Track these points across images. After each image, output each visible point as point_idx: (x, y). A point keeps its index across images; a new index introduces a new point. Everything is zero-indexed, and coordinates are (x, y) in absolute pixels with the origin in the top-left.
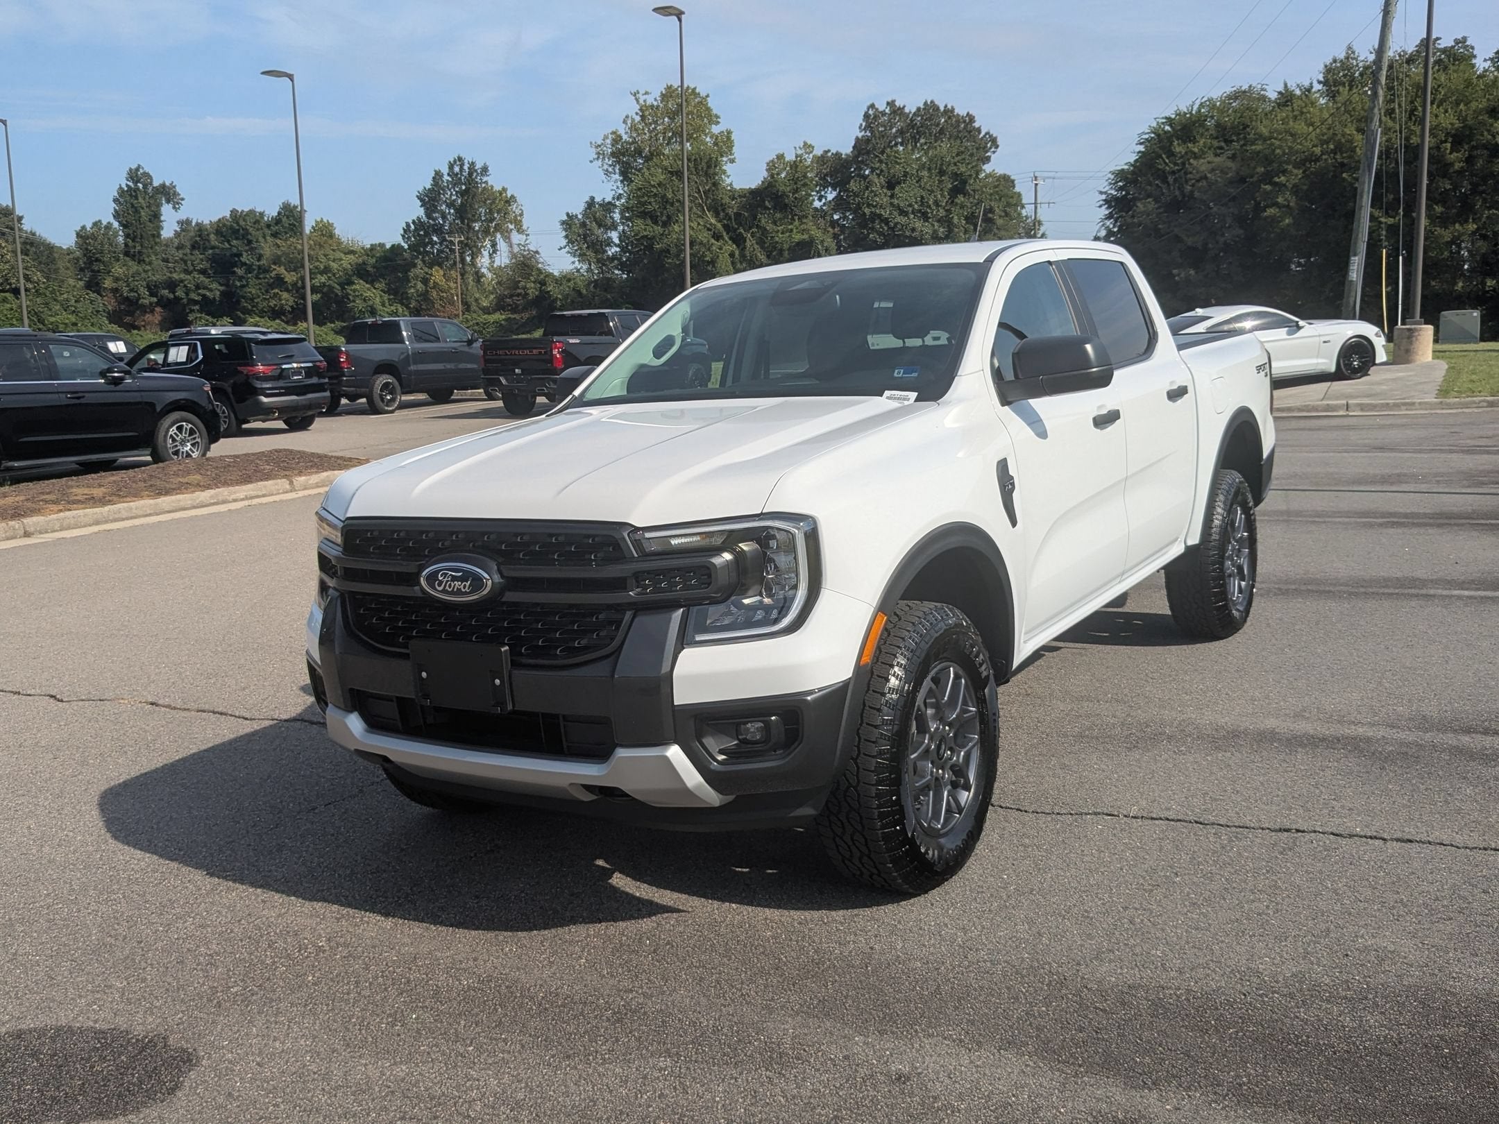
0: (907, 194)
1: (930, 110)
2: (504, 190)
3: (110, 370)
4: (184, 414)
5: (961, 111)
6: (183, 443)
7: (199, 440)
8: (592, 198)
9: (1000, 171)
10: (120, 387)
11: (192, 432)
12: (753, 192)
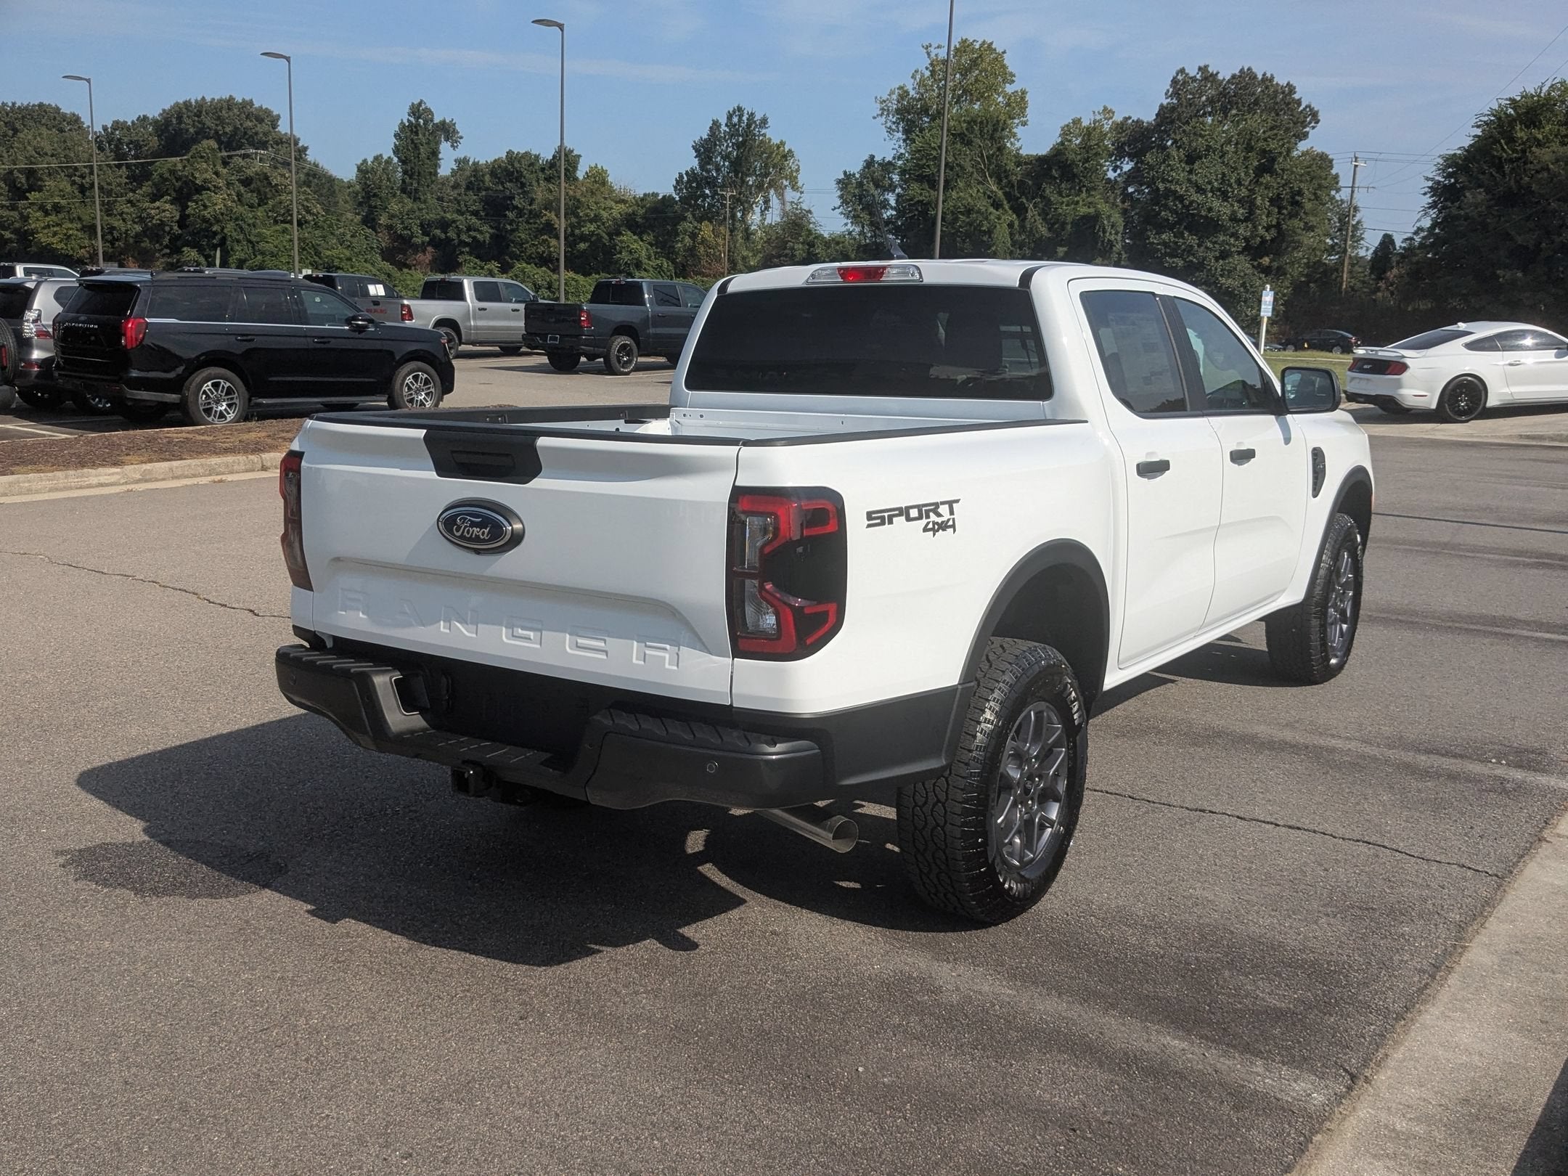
0: (1208, 171)
1: (1245, 79)
2: (783, 143)
3: (355, 318)
4: (420, 364)
5: (1281, 80)
6: (418, 391)
7: (433, 390)
8: (872, 157)
9: (1319, 149)
10: (362, 335)
11: (427, 382)
12: (1041, 160)
